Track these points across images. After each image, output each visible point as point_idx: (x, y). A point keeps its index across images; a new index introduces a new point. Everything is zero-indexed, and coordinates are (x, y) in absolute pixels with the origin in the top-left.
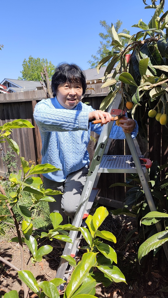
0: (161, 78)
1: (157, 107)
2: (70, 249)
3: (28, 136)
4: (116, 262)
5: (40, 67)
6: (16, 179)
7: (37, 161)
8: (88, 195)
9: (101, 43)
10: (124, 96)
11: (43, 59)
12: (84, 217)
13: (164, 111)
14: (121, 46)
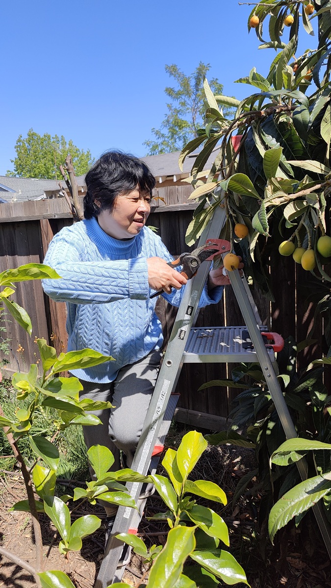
0: (304, 182)
1: (295, 236)
2: (128, 518)
3: (32, 290)
4: (227, 543)
5: (50, 152)
6: (28, 384)
7: (50, 339)
8: (161, 407)
9: (170, 107)
10: (231, 212)
11: (56, 135)
12: (155, 451)
13: (309, 245)
14: (222, 120)
